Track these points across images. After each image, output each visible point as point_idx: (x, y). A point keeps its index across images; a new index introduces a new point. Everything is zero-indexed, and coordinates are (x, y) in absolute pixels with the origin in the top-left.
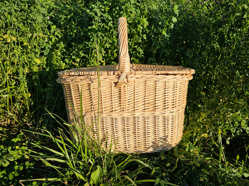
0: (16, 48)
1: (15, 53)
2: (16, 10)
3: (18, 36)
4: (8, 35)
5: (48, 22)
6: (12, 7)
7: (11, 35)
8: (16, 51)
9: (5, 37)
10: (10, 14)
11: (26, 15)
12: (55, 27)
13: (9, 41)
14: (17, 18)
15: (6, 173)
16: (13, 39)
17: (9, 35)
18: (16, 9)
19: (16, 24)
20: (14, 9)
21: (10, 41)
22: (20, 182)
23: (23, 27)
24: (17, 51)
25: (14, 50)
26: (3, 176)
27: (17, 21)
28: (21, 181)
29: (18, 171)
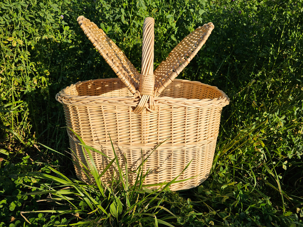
0: (23, 54)
1: (22, 59)
2: (24, 7)
3: (24, 38)
4: (13, 38)
5: (61, 22)
6: (18, 3)
7: (17, 38)
8: (22, 57)
9: (10, 39)
10: (17, 11)
11: (35, 13)
12: (68, 27)
13: (14, 45)
14: (24, 17)
15: (6, 203)
16: (20, 42)
17: (15, 37)
18: (24, 5)
19: (22, 23)
20: (21, 5)
21: (16, 45)
22: (21, 214)
23: (30, 28)
24: (24, 57)
25: (20, 56)
26: (2, 206)
27: (25, 20)
28: (23, 212)
29: (22, 201)
